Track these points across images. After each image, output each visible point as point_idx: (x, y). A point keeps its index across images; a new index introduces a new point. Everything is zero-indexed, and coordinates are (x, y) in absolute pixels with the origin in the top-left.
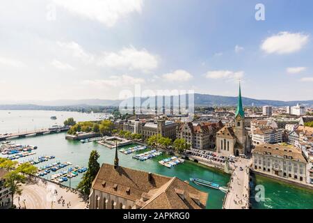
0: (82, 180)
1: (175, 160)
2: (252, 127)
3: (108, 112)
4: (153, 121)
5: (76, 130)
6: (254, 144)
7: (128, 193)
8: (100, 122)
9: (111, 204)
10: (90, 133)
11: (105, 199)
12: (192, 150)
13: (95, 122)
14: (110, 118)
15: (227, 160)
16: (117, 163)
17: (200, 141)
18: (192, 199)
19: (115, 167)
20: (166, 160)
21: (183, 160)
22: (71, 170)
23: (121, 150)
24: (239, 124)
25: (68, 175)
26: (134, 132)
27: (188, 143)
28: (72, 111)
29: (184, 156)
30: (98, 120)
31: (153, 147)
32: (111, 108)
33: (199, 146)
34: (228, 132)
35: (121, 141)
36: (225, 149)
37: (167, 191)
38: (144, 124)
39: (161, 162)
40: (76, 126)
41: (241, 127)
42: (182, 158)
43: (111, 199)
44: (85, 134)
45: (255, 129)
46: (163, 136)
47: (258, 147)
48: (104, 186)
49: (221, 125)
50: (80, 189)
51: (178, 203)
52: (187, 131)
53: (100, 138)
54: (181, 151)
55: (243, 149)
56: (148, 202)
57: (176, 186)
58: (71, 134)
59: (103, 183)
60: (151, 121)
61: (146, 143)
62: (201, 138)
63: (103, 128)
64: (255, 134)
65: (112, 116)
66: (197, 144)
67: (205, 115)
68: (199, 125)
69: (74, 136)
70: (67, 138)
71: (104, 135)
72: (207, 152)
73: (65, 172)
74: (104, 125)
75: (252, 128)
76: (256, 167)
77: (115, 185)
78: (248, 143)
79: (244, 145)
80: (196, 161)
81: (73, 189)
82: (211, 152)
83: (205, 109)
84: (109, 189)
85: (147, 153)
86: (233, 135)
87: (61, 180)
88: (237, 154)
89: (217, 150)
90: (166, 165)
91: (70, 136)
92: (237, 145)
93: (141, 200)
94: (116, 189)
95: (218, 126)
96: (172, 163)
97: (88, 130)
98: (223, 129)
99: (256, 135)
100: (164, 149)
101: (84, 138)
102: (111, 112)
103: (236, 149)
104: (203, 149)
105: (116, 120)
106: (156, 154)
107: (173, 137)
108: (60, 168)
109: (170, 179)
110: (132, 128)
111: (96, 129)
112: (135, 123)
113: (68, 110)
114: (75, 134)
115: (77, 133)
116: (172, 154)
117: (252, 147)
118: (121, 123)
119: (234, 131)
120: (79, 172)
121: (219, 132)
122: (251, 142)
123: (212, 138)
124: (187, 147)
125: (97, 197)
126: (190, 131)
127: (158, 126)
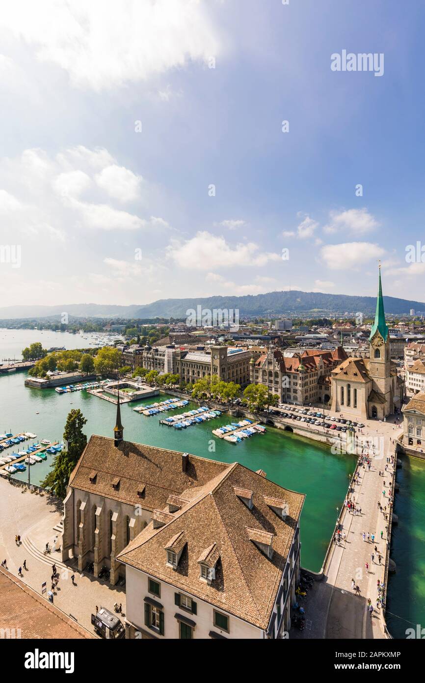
0: (53, 469)
1: (247, 427)
2: (406, 358)
3: (114, 331)
4: (203, 349)
5: (46, 368)
6: (409, 394)
7: (142, 495)
8: (95, 351)
9: (107, 518)
10: (76, 374)
11: (95, 508)
12: (282, 408)
13: (87, 351)
14: (118, 342)
15: (351, 427)
16: (119, 433)
17: (299, 388)
18: (270, 507)
19: (117, 444)
20: (229, 428)
21: (262, 428)
22: (34, 449)
23: (137, 408)
24: (377, 353)
25: (27, 460)
26: (165, 372)
27: (273, 393)
28: (41, 329)
29: (265, 420)
30: (93, 347)
31: (203, 400)
32: (119, 322)
33: (296, 398)
34: (356, 370)
35: (139, 389)
36: (349, 405)
37: (216, 493)
38: (184, 354)
39: (218, 432)
40: (46, 360)
41: (382, 358)
42: (262, 423)
43: (108, 507)
44: (64, 375)
45: (413, 363)
46: (223, 379)
47: (416, 401)
48: (94, 481)
49: (343, 355)
50: (47, 488)
51: (238, 516)
52: (271, 368)
53: (96, 384)
54: (259, 411)
55: (387, 405)
56: (177, 515)
57: (237, 482)
58: (35, 375)
59: (92, 476)
60: (199, 349)
61: (189, 393)
62: (300, 382)
63: (101, 364)
64: (411, 373)
65: (121, 338)
66: (292, 394)
67: (312, 336)
68: (297, 356)
69: (42, 380)
70: (27, 384)
71: (104, 378)
72: (313, 410)
73: (20, 453)
74: (104, 357)
75: (408, 362)
76: (410, 441)
77: (116, 480)
78: (397, 393)
79: (387, 397)
80: (289, 429)
81: (36, 488)
82: (320, 411)
83: (312, 323)
84: (103, 488)
85: (189, 413)
86: (365, 375)
87: (12, 469)
88: (372, 415)
89: (333, 407)
90: (227, 438)
91: (34, 379)
92: (373, 395)
93: (167, 510)
94: (117, 487)
95: (336, 358)
96: (240, 434)
97: (72, 368)
98: (345, 364)
99: (415, 376)
100: (223, 404)
101: (63, 383)
102: (119, 331)
103: (372, 405)
104: (304, 405)
105: (127, 346)
106: (207, 415)
107: (244, 382)
108: (12, 444)
109: (225, 468)
110: (161, 364)
111: (88, 366)
112: (166, 352)
113: (33, 328)
114: (44, 375)
115: (49, 373)
116: (240, 416)
117: (405, 400)
118: (138, 353)
119: (368, 367)
120: (50, 453)
121: (337, 370)
122: (403, 389)
123: (323, 382)
124: (272, 401)
125: (80, 503)
126: (278, 369)
127: (213, 358)
